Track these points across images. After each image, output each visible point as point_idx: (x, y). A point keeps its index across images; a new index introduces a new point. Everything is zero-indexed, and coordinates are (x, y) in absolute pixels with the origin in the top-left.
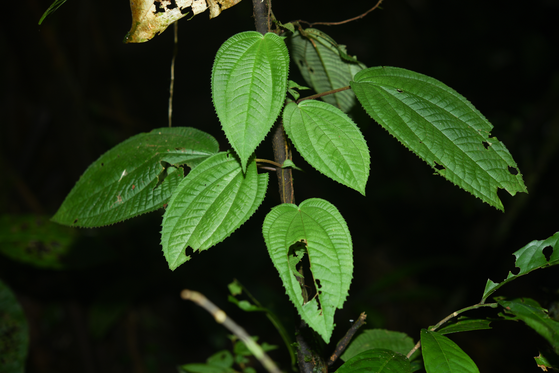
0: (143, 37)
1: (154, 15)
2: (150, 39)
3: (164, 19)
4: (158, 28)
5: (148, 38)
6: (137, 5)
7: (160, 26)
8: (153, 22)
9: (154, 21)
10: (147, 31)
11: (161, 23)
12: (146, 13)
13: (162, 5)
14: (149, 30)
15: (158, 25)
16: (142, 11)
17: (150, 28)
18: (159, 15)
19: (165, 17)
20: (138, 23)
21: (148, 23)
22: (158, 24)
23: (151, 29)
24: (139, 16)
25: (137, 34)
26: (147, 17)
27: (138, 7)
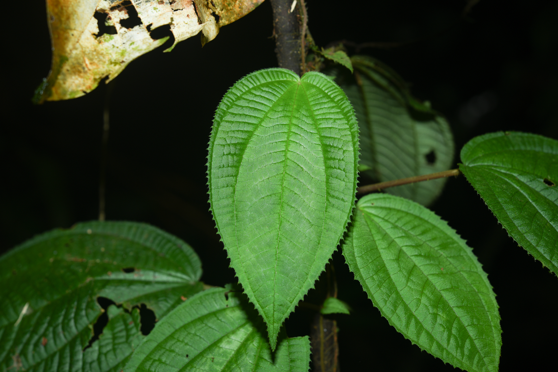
0: (74, 87)
1: (96, 39)
2: (88, 91)
3: (115, 49)
4: (104, 67)
5: (84, 88)
6: (60, 21)
7: (107, 62)
8: (93, 55)
9: (95, 53)
10: (82, 75)
11: (110, 56)
12: (80, 36)
13: (110, 18)
14: (86, 72)
15: (105, 62)
16: (71, 33)
17: (88, 68)
18: (105, 40)
19: (116, 45)
20: (64, 59)
21: (83, 58)
22: (104, 60)
23: (89, 70)
24: (65, 44)
25: (61, 82)
26: (82, 44)
27: (64, 26)
